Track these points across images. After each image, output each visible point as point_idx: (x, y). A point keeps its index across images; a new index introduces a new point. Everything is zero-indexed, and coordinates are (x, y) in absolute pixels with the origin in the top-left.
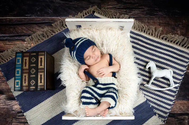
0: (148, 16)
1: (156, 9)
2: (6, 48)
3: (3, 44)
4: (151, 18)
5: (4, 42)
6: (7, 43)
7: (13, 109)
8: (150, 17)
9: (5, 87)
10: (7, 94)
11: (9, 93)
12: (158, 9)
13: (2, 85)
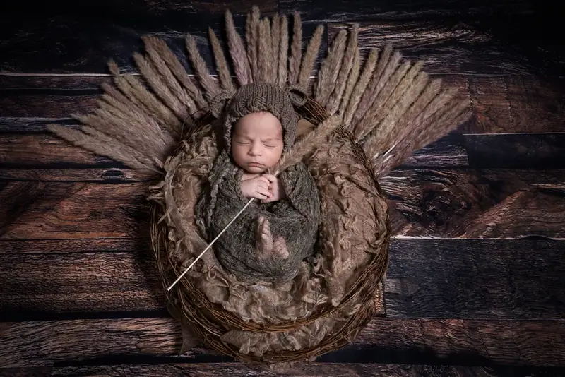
0: (470, 73)
1: (494, 55)
2: (47, 155)
3: (37, 142)
4: (481, 79)
5: (42, 138)
6: (50, 140)
7: (41, 352)
8: (475, 77)
9: (26, 275)
10: (28, 299)
11: (37, 296)
12: (498, 53)
13: (17, 269)
